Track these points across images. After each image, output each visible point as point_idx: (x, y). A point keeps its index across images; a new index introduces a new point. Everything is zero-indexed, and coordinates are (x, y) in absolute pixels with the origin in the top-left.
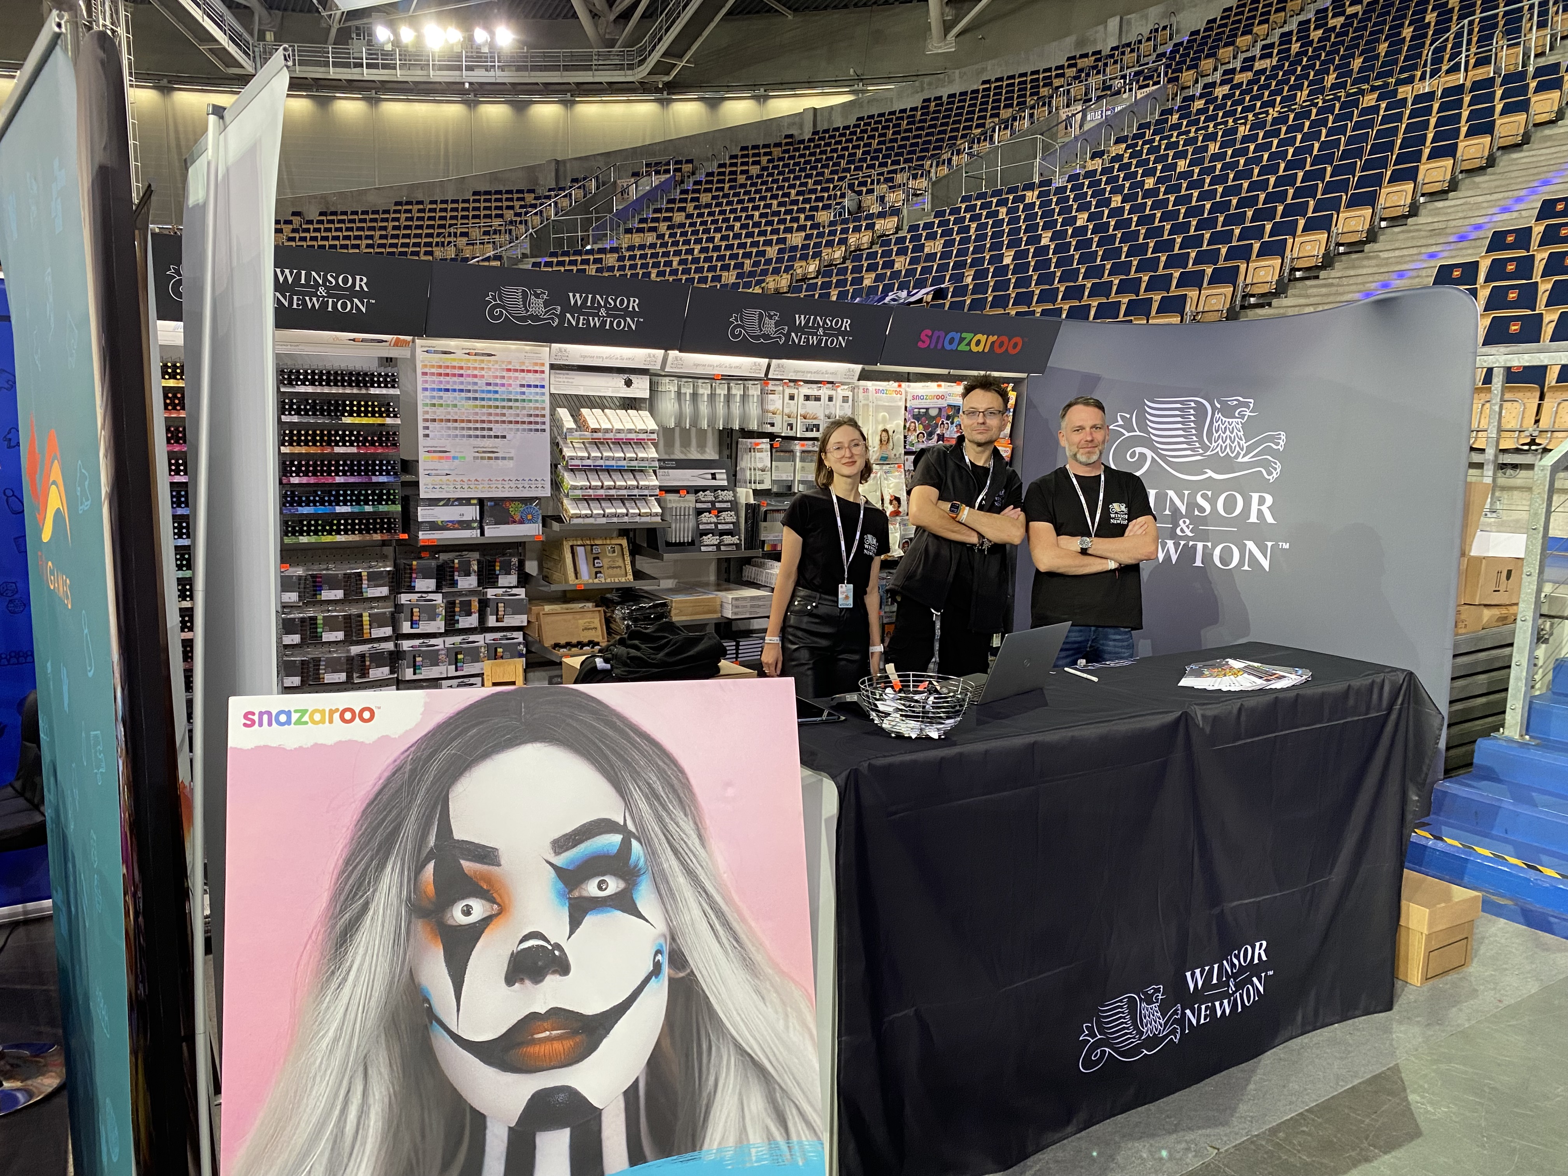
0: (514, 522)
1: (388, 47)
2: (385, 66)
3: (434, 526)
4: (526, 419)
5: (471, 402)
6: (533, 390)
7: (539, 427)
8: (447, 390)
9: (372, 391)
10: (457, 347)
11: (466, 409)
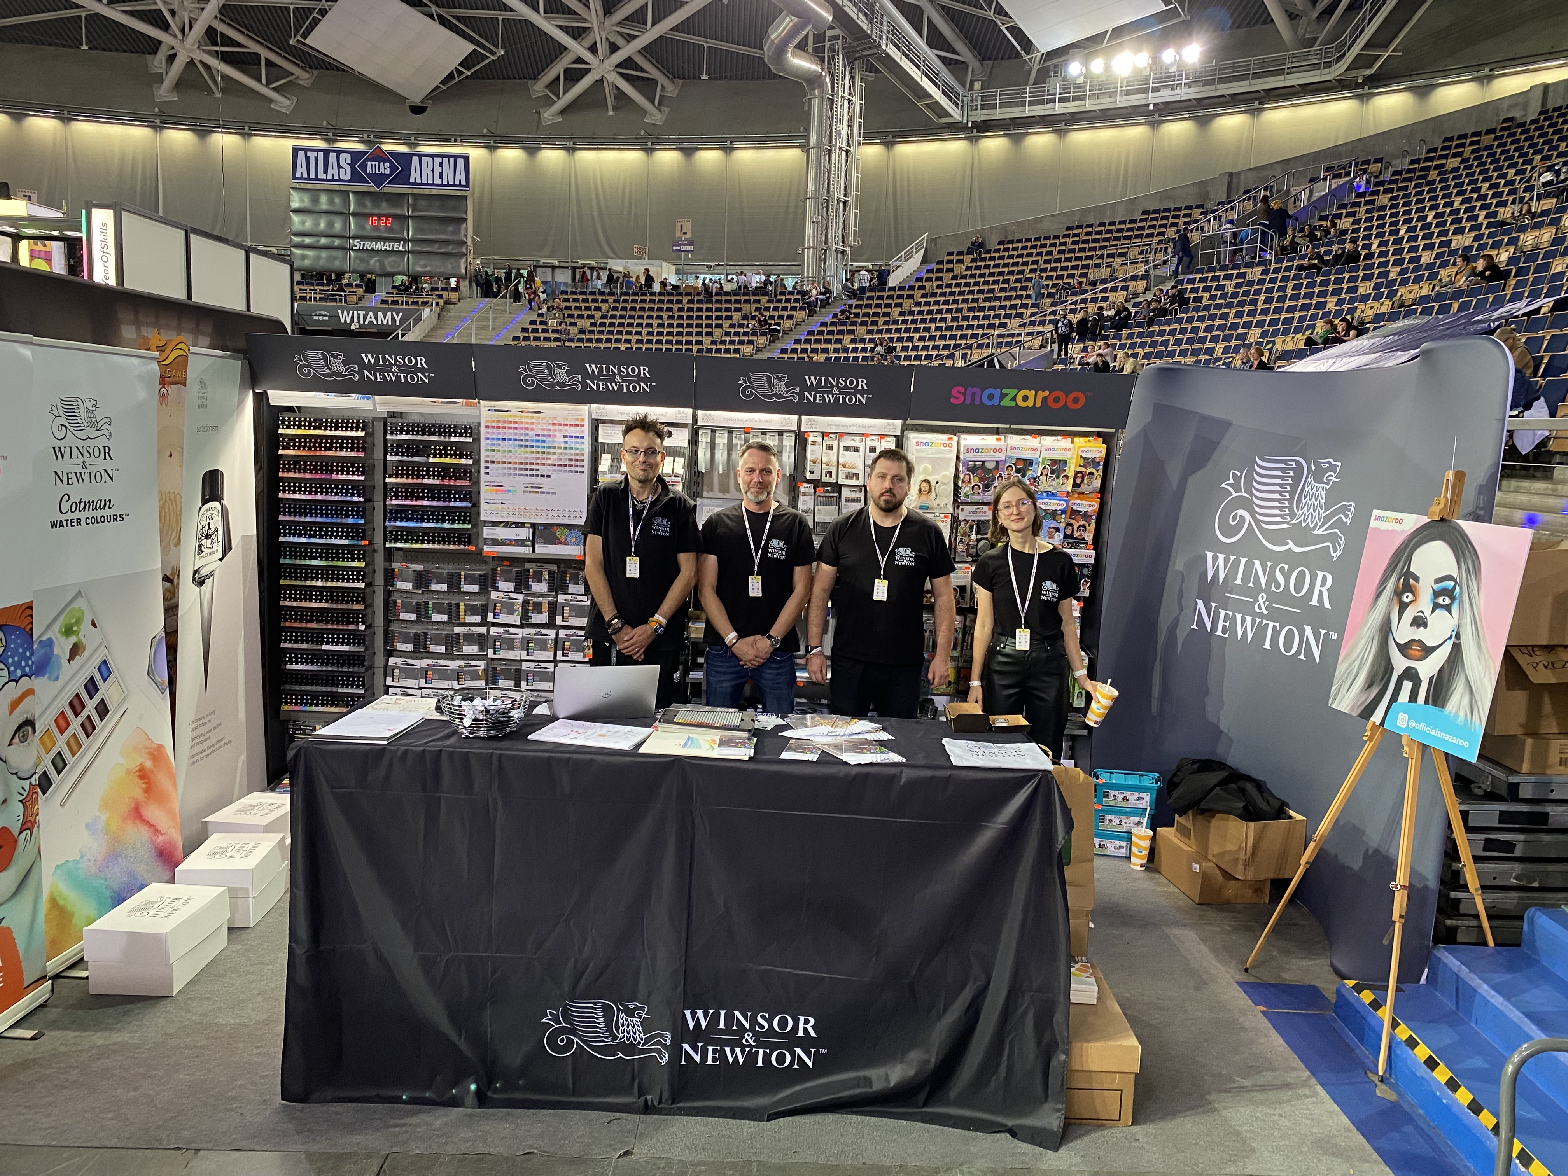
0: (560, 543)
1: (1081, 80)
2: (1075, 99)
3: (495, 542)
4: (568, 463)
5: (523, 449)
6: (573, 440)
7: (578, 469)
8: (504, 439)
9: (452, 439)
10: (513, 407)
11: (518, 454)
